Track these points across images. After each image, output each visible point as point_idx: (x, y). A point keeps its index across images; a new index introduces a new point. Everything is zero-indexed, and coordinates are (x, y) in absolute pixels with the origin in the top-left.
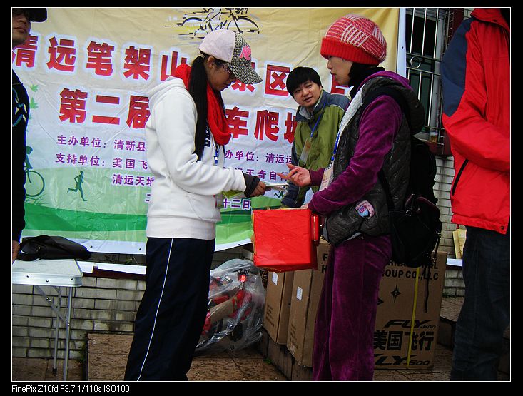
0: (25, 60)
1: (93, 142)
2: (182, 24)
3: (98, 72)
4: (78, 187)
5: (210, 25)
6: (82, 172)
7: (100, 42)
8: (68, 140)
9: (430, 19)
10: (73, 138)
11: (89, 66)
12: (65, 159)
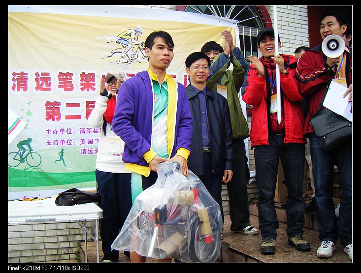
0: (22, 88)
1: (67, 131)
2: (111, 56)
3: (66, 90)
4: (61, 158)
5: (127, 55)
6: (62, 150)
7: (64, 72)
8: (52, 132)
10: (55, 130)
11: (60, 87)
12: (52, 143)
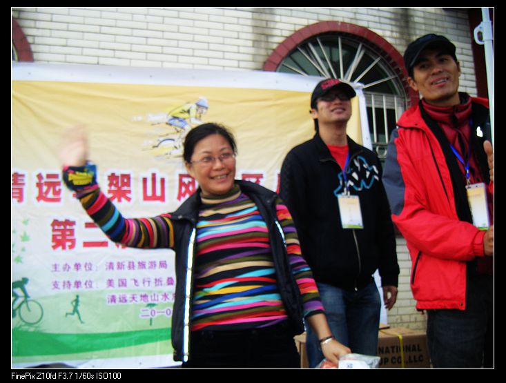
0: (15, 197)
1: (85, 266)
4: (75, 310)
6: (78, 296)
8: (61, 267)
9: (390, 107)
12: (60, 285)
